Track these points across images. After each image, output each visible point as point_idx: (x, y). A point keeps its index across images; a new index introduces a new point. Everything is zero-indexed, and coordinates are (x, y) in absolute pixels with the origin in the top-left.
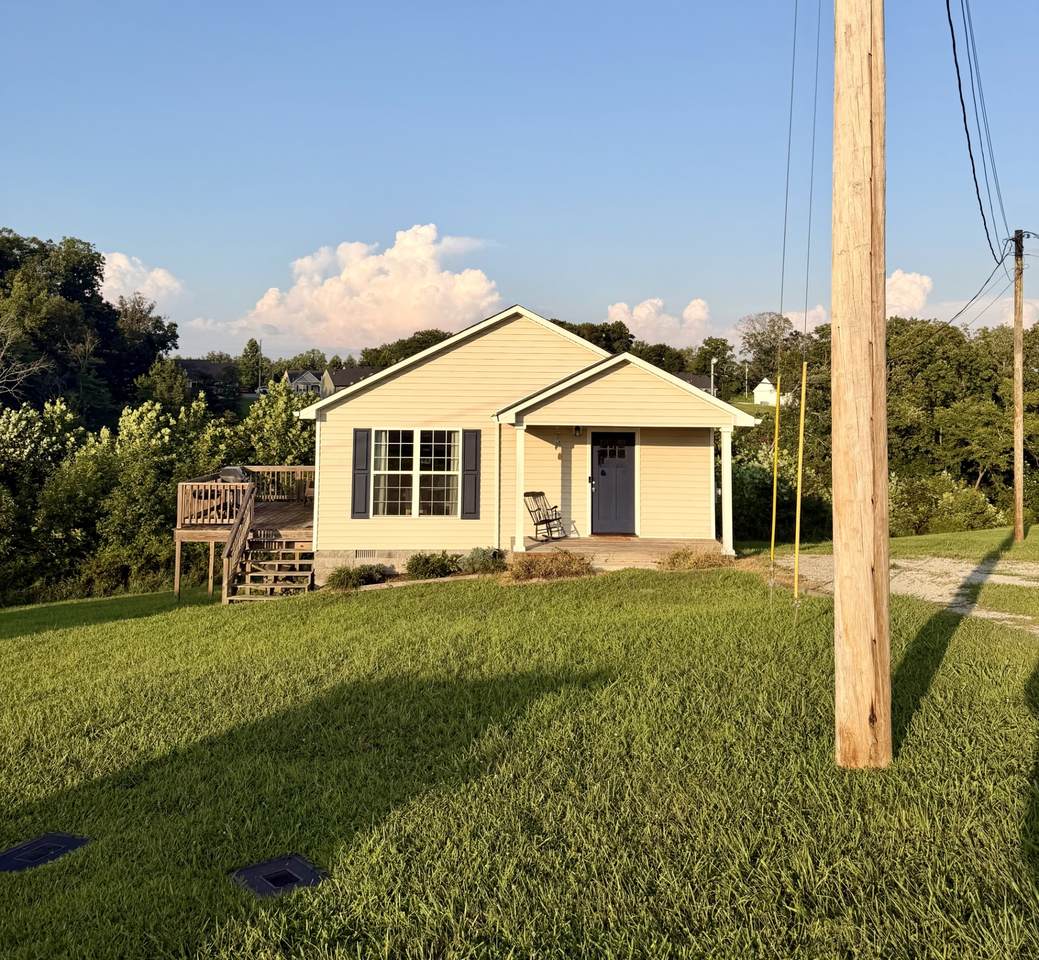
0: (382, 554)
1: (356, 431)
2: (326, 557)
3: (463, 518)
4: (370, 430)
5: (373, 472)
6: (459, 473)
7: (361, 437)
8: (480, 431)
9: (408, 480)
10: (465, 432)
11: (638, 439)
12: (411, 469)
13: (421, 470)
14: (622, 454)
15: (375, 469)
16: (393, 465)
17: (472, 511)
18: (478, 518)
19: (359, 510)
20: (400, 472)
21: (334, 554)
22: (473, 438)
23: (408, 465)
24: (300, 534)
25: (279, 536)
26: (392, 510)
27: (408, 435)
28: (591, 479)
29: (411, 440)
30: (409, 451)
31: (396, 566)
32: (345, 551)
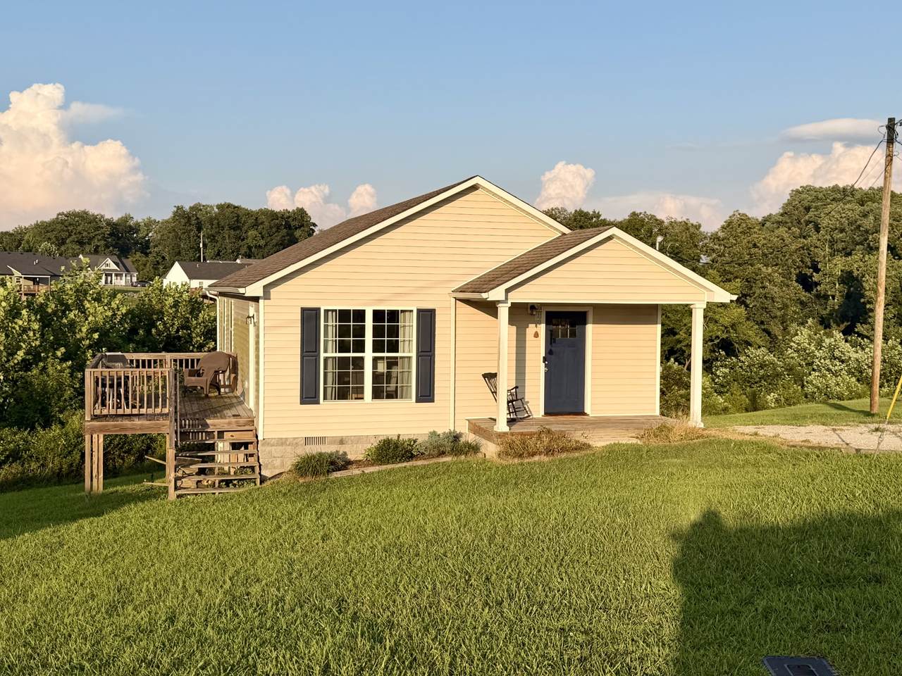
0: (334, 440)
1: (303, 310)
2: (272, 445)
3: (418, 401)
4: (318, 310)
5: (323, 355)
6: (414, 355)
7: (310, 317)
8: (435, 310)
9: (359, 363)
10: (419, 311)
11: (590, 317)
12: (363, 351)
13: (374, 352)
14: (573, 334)
15: (324, 352)
16: (343, 347)
17: (426, 394)
18: (433, 401)
19: (309, 395)
20: (351, 355)
21: (282, 442)
22: (427, 318)
23: (360, 347)
24: (229, 423)
25: (207, 425)
26: (342, 395)
27: (360, 315)
28: (545, 359)
29: (363, 320)
30: (361, 332)
31: (348, 453)
32: (295, 439)
